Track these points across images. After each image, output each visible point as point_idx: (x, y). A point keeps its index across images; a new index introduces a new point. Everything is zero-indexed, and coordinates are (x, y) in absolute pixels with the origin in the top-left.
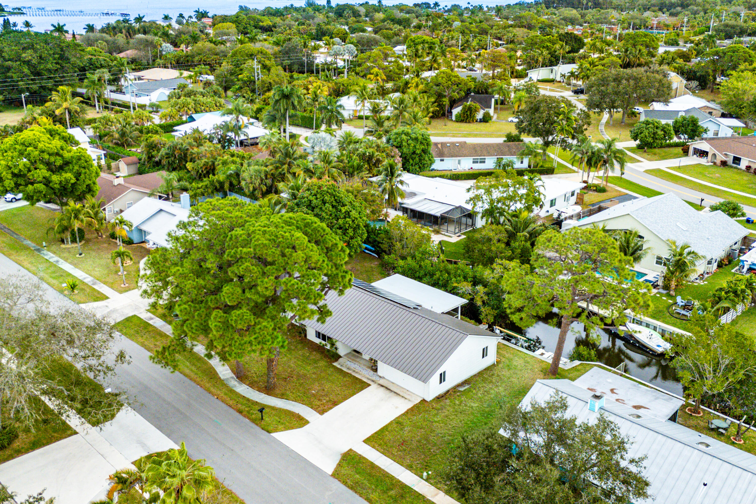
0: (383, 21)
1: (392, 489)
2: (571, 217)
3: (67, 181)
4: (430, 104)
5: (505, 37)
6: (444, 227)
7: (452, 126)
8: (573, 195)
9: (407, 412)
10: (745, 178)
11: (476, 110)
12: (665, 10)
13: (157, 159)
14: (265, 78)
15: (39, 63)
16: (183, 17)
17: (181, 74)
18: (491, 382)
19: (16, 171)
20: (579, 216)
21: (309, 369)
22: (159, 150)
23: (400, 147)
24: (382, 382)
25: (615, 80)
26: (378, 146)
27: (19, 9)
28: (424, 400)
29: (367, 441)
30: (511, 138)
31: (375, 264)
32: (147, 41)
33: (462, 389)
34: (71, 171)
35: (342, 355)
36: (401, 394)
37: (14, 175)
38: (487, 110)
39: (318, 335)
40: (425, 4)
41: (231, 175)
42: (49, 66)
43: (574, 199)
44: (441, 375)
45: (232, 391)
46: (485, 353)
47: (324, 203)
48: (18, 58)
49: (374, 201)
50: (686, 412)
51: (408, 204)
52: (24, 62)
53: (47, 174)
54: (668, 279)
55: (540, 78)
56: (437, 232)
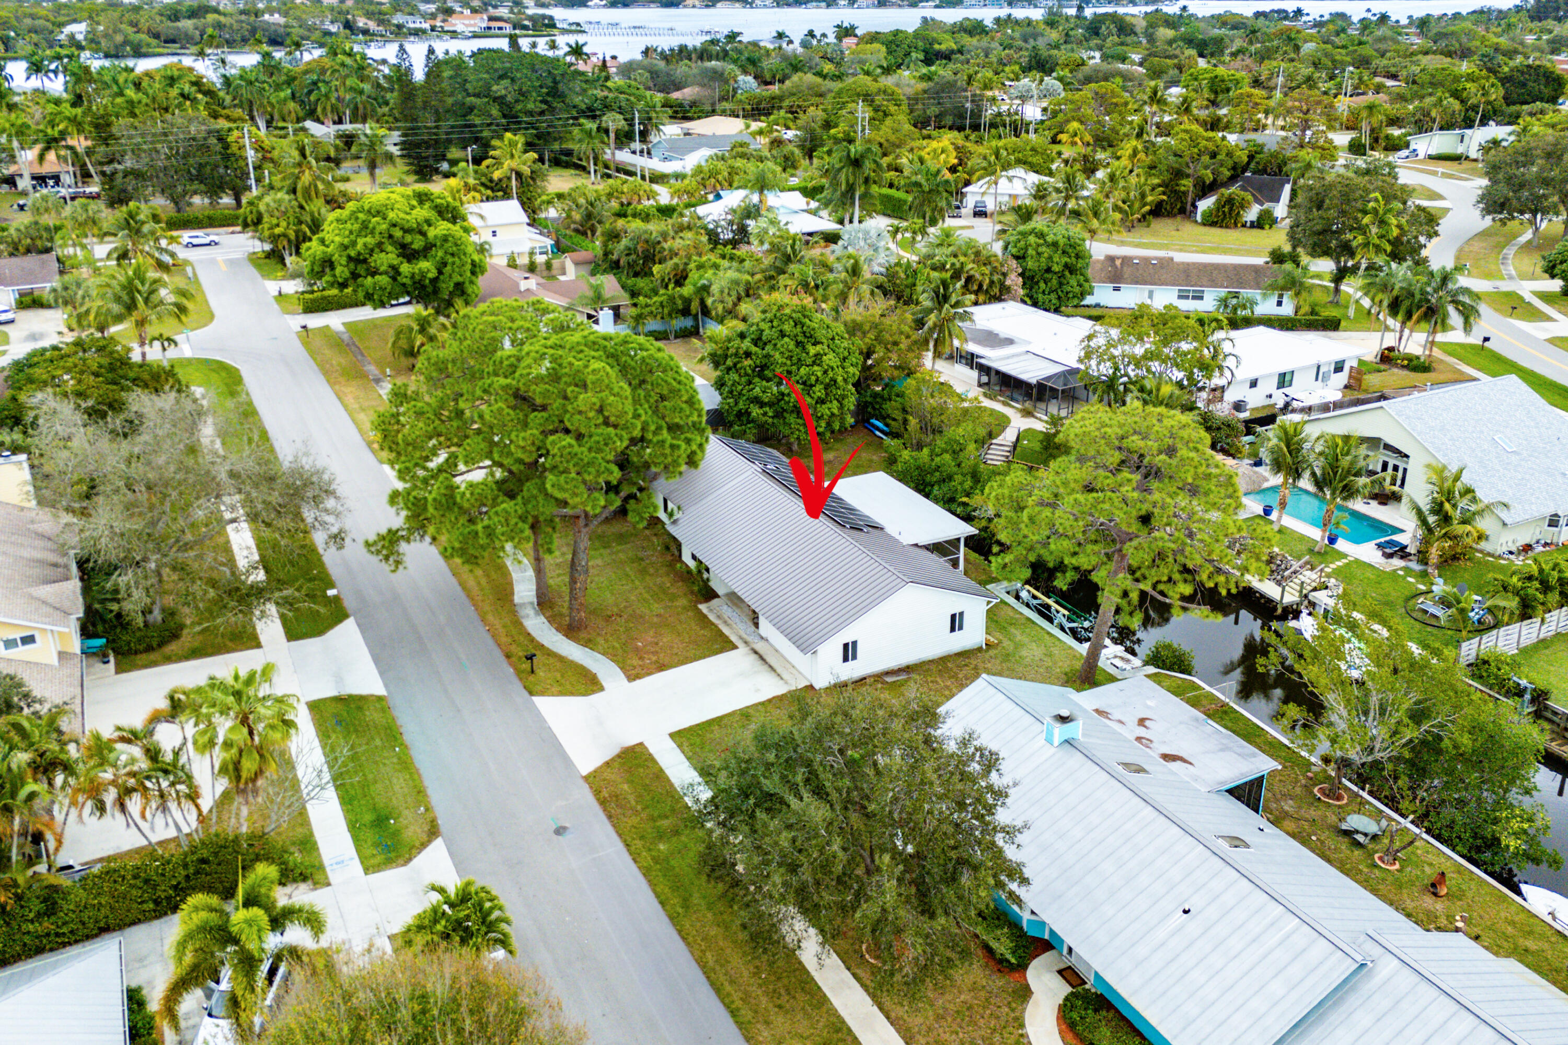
0: (1170, 42)
1: (667, 817)
2: (1307, 408)
3: (423, 275)
4: (1147, 189)
5: (1404, 73)
6: (1041, 404)
7: (1190, 231)
8: (1339, 368)
9: (770, 701)
11: (1244, 205)
13: (615, 257)
15: (517, 101)
16: (813, 36)
17: (748, 127)
18: (955, 676)
19: (353, 254)
20: (1325, 407)
23: (1024, 257)
24: (760, 646)
25: (1549, 155)
27: (578, 24)
28: (811, 687)
29: (678, 736)
30: (1278, 257)
32: (714, 71)
33: (889, 679)
34: (432, 258)
35: (720, 592)
36: (779, 670)
38: (1267, 205)
42: (531, 106)
43: (1339, 378)
44: (846, 646)
45: (518, 624)
46: (956, 623)
47: (783, 335)
48: (487, 93)
49: (896, 343)
50: (1312, 793)
51: (989, 359)
52: (495, 99)
53: (397, 261)
54: (1426, 542)
55: (1433, 151)
56: (1027, 413)
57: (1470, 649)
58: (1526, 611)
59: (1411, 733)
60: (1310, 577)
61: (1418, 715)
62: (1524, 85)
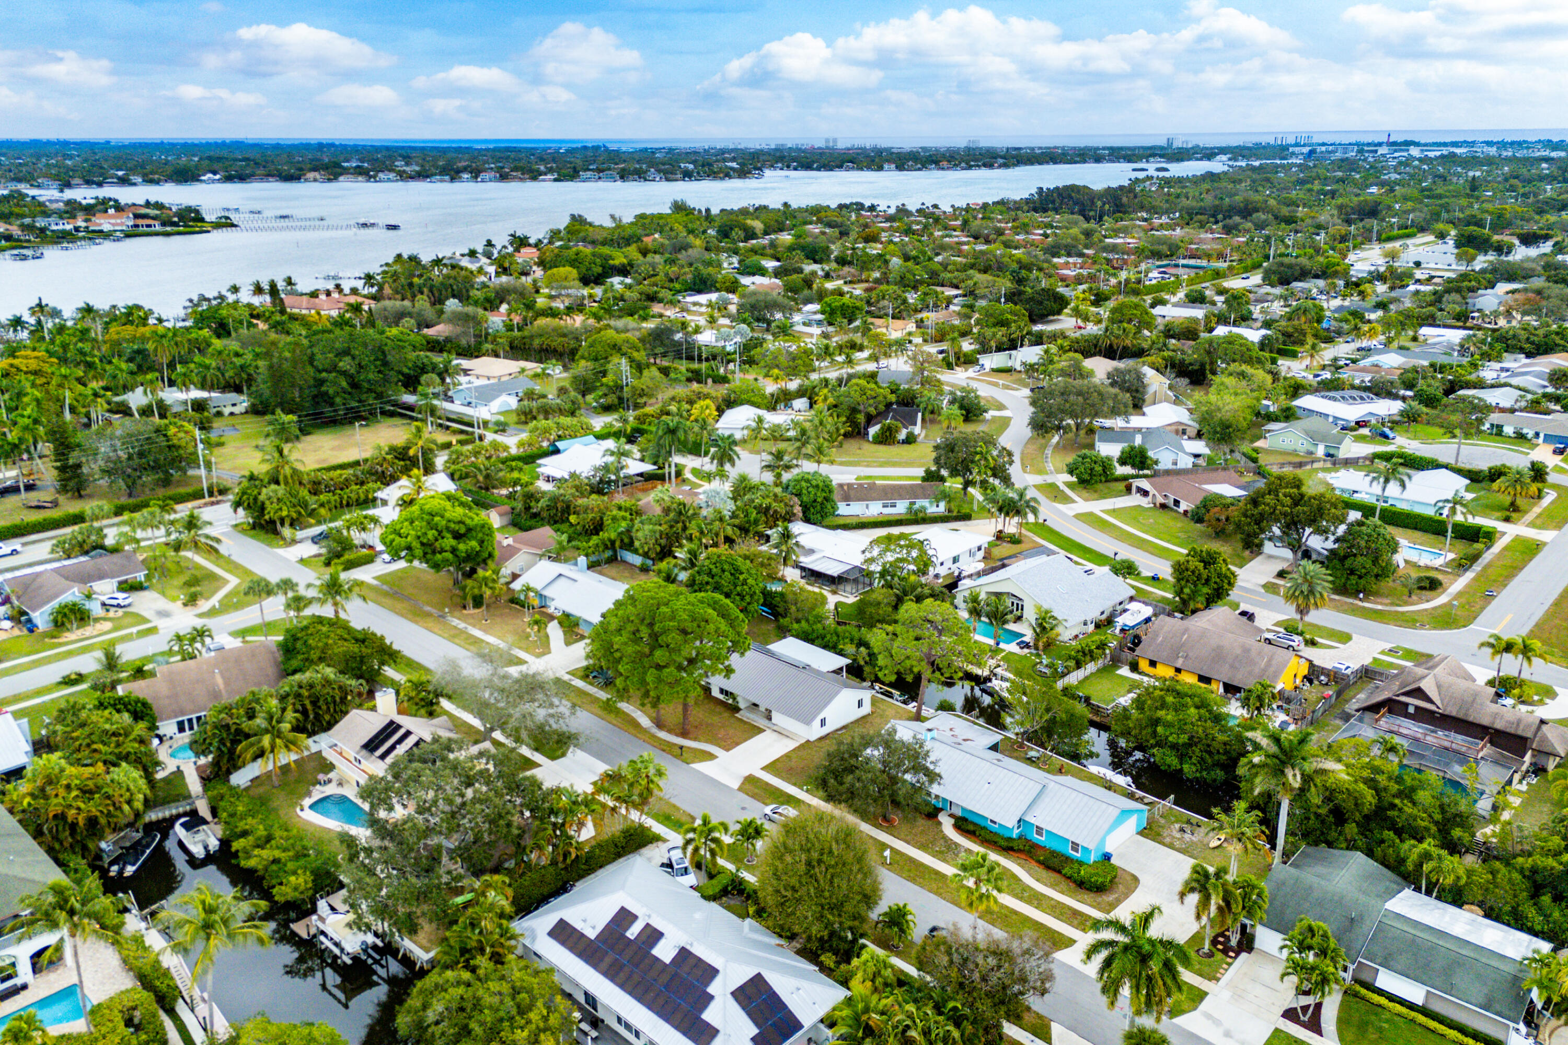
2: (970, 576)
3: (472, 549)
4: (841, 423)
6: (841, 587)
7: (868, 450)
8: (981, 549)
9: (794, 749)
10: (1179, 525)
11: (898, 431)
12: (1220, 217)
13: (537, 511)
14: (636, 382)
15: (358, 373)
16: (493, 247)
17: (523, 370)
20: (979, 574)
21: (715, 719)
22: (538, 501)
23: (800, 495)
24: (774, 727)
26: (776, 495)
28: (808, 741)
29: (764, 769)
30: (928, 475)
31: (771, 627)
32: (467, 315)
33: (839, 732)
34: (475, 538)
35: (742, 708)
36: (790, 736)
37: (422, 544)
38: (911, 428)
39: (722, 691)
40: (857, 204)
41: (621, 533)
43: (981, 554)
44: (821, 719)
46: (860, 704)
47: (723, 571)
48: (334, 368)
50: (1013, 748)
51: (805, 563)
52: (341, 373)
53: (453, 542)
54: (1037, 640)
55: (994, 366)
56: (834, 592)
57: (1060, 684)
58: (1078, 666)
59: (1047, 717)
60: (992, 662)
61: (1048, 710)
62: (1041, 303)
